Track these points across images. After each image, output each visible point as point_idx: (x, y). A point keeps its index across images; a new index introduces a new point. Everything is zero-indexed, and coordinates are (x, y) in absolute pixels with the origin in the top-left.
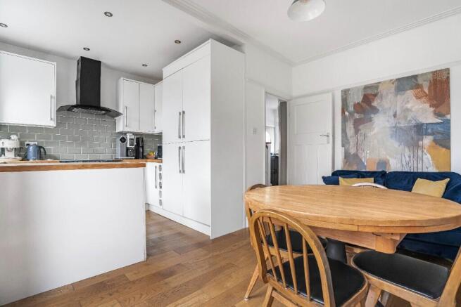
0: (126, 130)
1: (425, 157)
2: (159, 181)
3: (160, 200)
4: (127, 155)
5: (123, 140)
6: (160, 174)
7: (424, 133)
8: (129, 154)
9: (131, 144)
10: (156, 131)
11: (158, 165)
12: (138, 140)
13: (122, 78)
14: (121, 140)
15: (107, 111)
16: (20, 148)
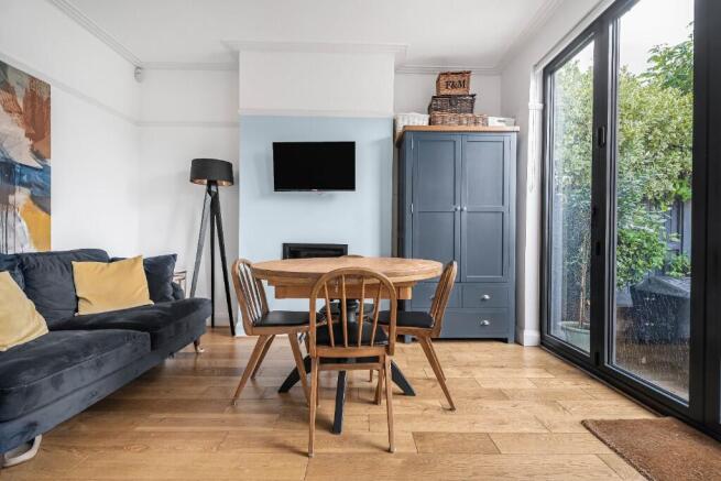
1: (18, 225)
7: (17, 180)
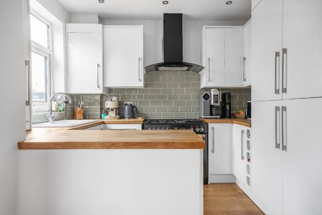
0: (210, 85)
2: (246, 151)
3: (248, 178)
4: (211, 114)
5: (206, 97)
6: (248, 142)
8: (213, 112)
9: (216, 101)
10: (245, 84)
11: (245, 128)
12: (224, 95)
13: (205, 26)
14: (204, 97)
15: (189, 66)
16: (119, 108)
